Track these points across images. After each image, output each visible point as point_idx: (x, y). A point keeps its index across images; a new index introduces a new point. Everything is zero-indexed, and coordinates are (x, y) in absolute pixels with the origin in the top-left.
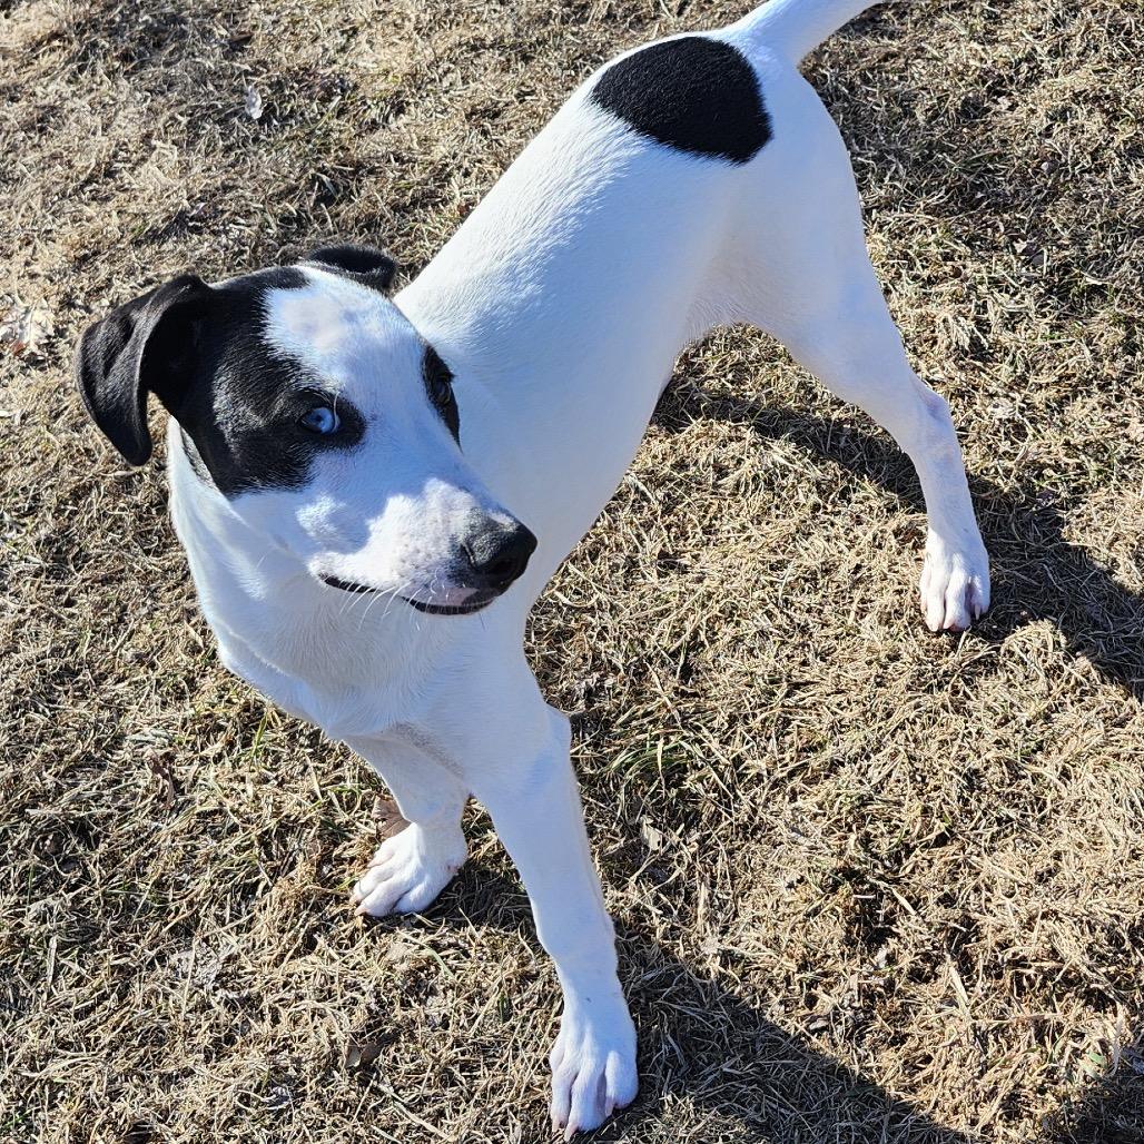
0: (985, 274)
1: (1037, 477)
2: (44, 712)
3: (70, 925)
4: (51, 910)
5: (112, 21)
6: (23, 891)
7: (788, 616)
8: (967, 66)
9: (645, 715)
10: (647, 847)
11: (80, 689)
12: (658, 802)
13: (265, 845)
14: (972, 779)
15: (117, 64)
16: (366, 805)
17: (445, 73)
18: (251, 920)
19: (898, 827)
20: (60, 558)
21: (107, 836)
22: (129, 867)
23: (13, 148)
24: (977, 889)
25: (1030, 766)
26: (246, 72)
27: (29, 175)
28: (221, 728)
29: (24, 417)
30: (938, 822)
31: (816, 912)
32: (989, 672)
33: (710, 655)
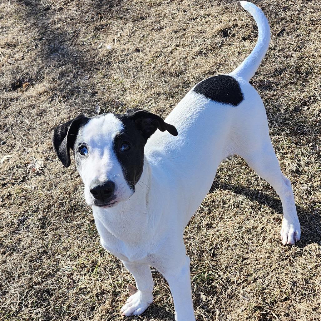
0: (300, 152)
1: (314, 205)
2: (39, 262)
3: (45, 316)
4: (39, 312)
5: (60, 88)
6: (32, 307)
7: (243, 240)
8: (296, 98)
9: (202, 266)
10: (202, 300)
11: (48, 257)
12: (205, 289)
13: (97, 297)
14: (294, 284)
15: (62, 99)
16: (125, 287)
17: (150, 101)
18: (93, 316)
19: (273, 296)
20: (44, 223)
21: (55, 294)
22: (61, 302)
23: (34, 120)
24: (295, 312)
25: (311, 280)
26: (96, 101)
27: (38, 127)
28: (86, 267)
29: (35, 188)
30: (285, 295)
31: (249, 318)
32: (300, 256)
33: (220, 251)
